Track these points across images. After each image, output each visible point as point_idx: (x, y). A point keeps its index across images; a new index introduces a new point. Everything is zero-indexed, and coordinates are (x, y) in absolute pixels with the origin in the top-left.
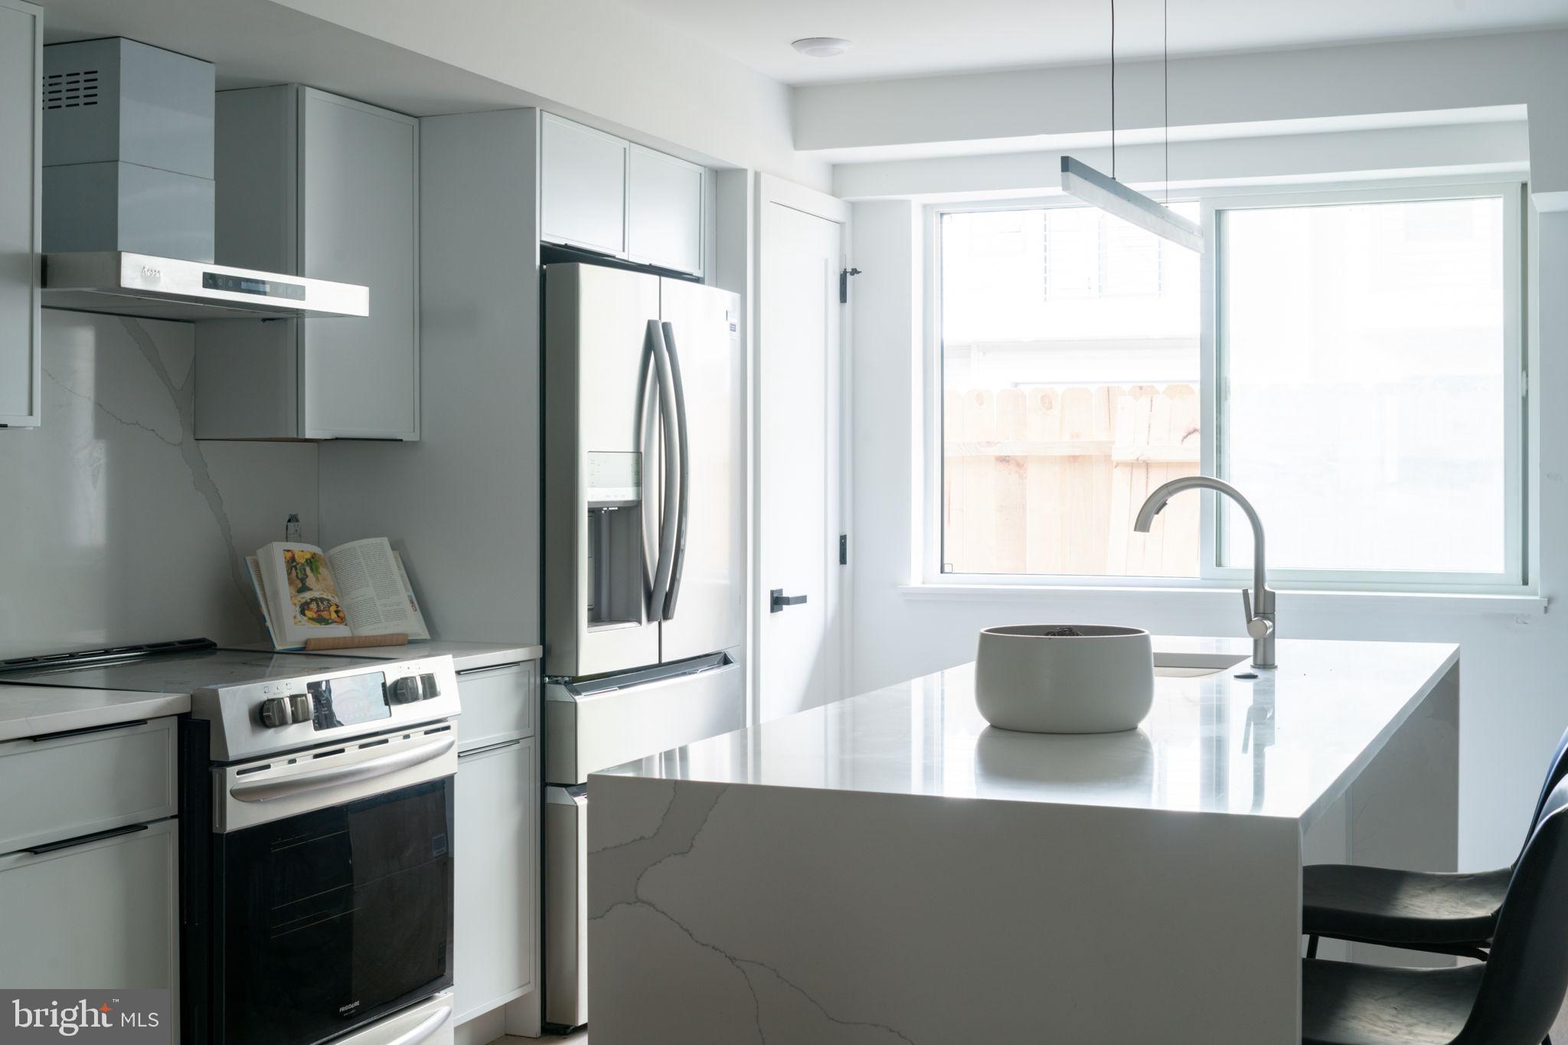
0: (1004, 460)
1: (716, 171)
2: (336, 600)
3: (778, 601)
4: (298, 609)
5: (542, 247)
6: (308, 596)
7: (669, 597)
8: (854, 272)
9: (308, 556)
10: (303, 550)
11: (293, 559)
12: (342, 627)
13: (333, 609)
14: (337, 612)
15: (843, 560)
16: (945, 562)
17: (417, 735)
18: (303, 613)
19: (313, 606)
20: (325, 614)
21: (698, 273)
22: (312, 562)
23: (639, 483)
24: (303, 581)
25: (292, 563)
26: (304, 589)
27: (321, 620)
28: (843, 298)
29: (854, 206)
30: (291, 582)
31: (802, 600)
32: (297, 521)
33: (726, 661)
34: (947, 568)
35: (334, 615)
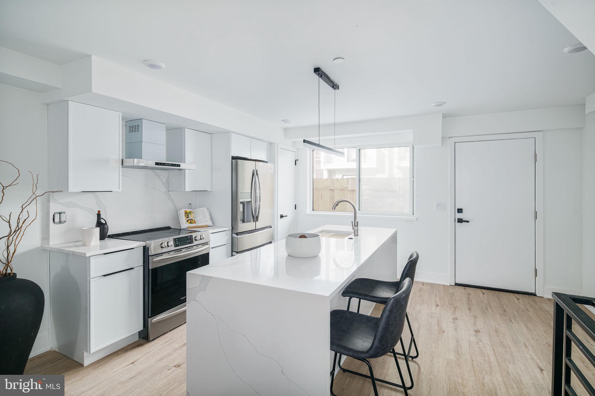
0: (331, 190)
1: (270, 143)
2: (194, 219)
3: (282, 216)
4: (186, 221)
5: (232, 157)
6: (188, 219)
7: (257, 217)
8: (297, 160)
9: (189, 211)
10: (188, 210)
11: (186, 212)
12: (195, 224)
13: (193, 221)
14: (194, 221)
15: (295, 209)
16: (314, 209)
17: (200, 246)
18: (187, 222)
19: (190, 220)
20: (192, 222)
21: (266, 161)
22: (190, 213)
23: (251, 198)
24: (188, 216)
25: (186, 213)
26: (188, 217)
27: (191, 223)
28: (296, 165)
29: (297, 149)
30: (185, 216)
31: (287, 216)
32: (191, 204)
33: (271, 227)
34: (314, 210)
35: (193, 222)
